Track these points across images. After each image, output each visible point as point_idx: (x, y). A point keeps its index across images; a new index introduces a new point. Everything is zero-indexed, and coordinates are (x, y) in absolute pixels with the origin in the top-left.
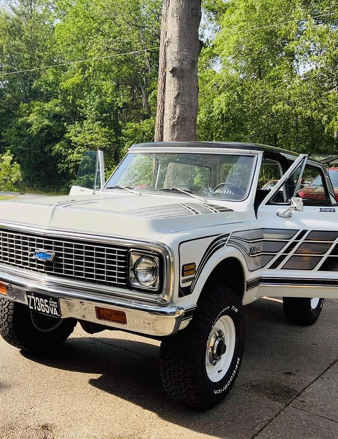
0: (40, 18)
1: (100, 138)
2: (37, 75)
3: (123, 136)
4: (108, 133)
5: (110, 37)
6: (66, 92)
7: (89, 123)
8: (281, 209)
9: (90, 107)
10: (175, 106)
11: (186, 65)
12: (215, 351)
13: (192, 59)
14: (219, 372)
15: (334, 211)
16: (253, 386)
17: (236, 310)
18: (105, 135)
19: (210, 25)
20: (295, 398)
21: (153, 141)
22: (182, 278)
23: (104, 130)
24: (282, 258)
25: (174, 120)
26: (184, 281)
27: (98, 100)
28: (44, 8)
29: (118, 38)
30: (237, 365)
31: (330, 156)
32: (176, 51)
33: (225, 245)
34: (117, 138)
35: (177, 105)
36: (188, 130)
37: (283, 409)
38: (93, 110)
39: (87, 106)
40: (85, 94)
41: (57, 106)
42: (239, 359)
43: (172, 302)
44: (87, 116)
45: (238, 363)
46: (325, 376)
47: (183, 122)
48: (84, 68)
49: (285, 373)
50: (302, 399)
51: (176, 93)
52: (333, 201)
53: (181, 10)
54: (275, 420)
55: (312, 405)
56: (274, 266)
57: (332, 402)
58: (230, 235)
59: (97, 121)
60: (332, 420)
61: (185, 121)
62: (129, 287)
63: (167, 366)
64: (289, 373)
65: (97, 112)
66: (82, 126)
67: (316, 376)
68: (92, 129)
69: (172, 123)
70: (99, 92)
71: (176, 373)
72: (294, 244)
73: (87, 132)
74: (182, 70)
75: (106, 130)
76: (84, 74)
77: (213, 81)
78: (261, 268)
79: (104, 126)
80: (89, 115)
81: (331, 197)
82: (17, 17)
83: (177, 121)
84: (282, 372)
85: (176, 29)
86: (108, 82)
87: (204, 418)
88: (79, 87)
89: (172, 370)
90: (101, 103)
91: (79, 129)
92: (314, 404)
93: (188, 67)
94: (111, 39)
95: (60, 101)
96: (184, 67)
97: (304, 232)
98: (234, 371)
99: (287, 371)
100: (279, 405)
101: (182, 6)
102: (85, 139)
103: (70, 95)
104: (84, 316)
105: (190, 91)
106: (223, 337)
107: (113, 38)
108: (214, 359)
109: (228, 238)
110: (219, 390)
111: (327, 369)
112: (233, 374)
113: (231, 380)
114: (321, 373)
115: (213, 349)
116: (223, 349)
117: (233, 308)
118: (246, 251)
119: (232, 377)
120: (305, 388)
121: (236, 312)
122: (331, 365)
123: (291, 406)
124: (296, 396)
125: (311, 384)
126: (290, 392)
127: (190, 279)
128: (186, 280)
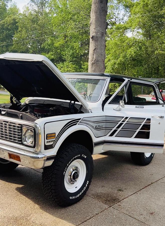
0: (46, 14)
1: (72, 70)
2: (44, 40)
3: (83, 69)
4: (75, 68)
5: (77, 22)
6: (57, 48)
7: (67, 63)
8: (115, 106)
9: (67, 55)
10: (93, 55)
11: (99, 35)
12: (72, 177)
13: (102, 31)
14: (76, 188)
15: (143, 108)
16: (98, 195)
17: (85, 157)
18: (74, 68)
19: (127, 14)
20: (116, 203)
21: (88, 72)
22: (46, 141)
23: (73, 66)
24: (115, 131)
25: (93, 61)
26: (47, 142)
27: (71, 52)
28: (50, 9)
29: (80, 22)
30: (86, 185)
31: (162, 79)
32: (94, 28)
33: (78, 124)
34: (80, 70)
35: (94, 54)
36: (100, 66)
37: (107, 209)
38: (69, 57)
39: (66, 55)
40: (65, 49)
41: (53, 55)
42: (88, 182)
43: (40, 152)
44: (66, 60)
45: (87, 183)
46: (139, 193)
47: (97, 62)
48: (66, 36)
49: (118, 190)
50: (120, 204)
51: (94, 48)
52: (161, 102)
53: (96, 8)
54: (99, 214)
55: (124, 207)
56: (111, 135)
57: (135, 207)
58: (81, 119)
59: (70, 62)
60: (130, 216)
61: (98, 62)
62: (22, 144)
63: (44, 184)
64: (120, 190)
65: (71, 58)
66: (63, 64)
67: (134, 192)
68: (68, 66)
69: (92, 63)
70: (72, 48)
71: (48, 187)
72: (121, 124)
73: (65, 67)
74: (97, 37)
75: (75, 66)
76: (65, 39)
77: (127, 41)
78: (105, 136)
79: (74, 65)
80: (67, 59)
81: (159, 100)
82: (36, 14)
83: (94, 62)
84: (117, 189)
85: (94, 17)
86: (77, 43)
87: (63, 211)
88: (63, 46)
89: (46, 186)
90: (73, 53)
91: (62, 66)
92: (125, 207)
93: (100, 36)
94: (77, 23)
95: (54, 53)
96: (98, 35)
97: (127, 118)
98: (85, 188)
99: (120, 189)
100: (106, 206)
101: (97, 6)
102: (65, 71)
103: (58, 49)
104: (5, 158)
105: (101, 47)
106: (78, 170)
107: (78, 22)
108: (72, 181)
109: (80, 121)
110: (74, 197)
111: (142, 189)
112: (84, 189)
113: (82, 192)
114: (138, 191)
115: (70, 176)
116: (76, 176)
117: (83, 156)
118: (93, 127)
119: (83, 190)
120: (125, 198)
121: (85, 158)
122: (146, 187)
123: (112, 207)
124: (118, 202)
125: (129, 196)
126: (115, 200)
127: (52, 141)
128: (49, 142)
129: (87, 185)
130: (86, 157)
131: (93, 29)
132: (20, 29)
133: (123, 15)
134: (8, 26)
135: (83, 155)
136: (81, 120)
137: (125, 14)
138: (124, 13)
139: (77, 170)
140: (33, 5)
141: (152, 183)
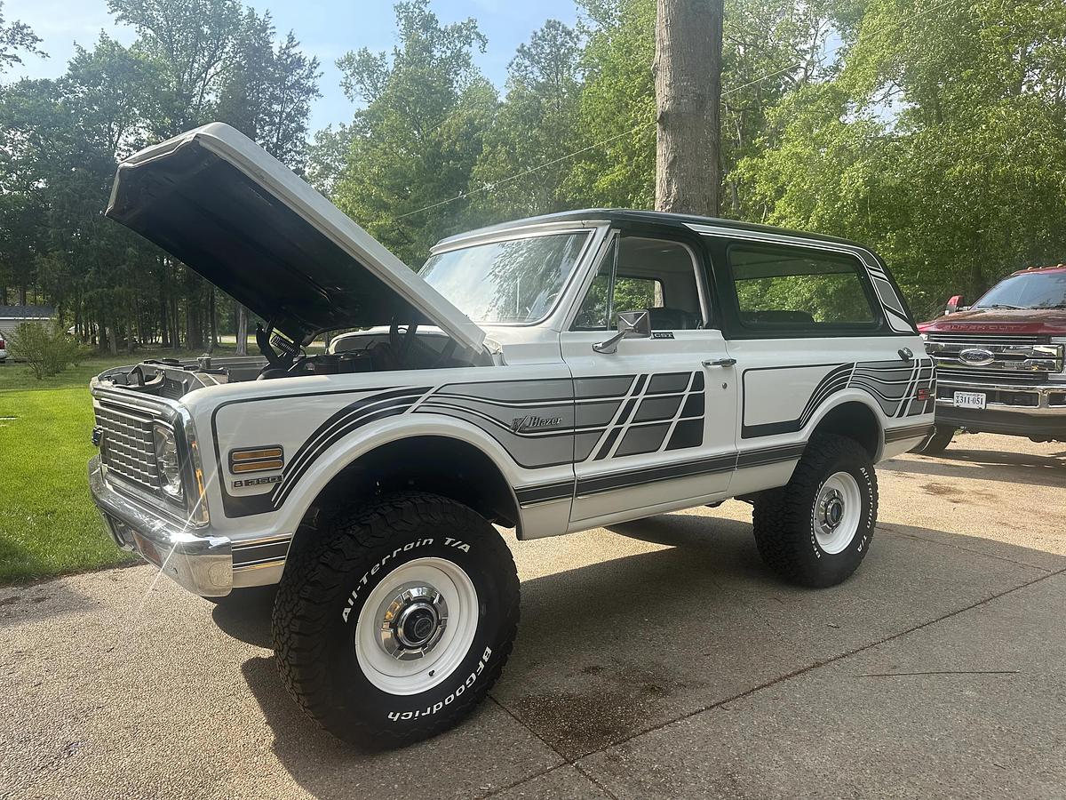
10: (669, 182)
11: (687, 106)
12: (401, 631)
14: (431, 674)
17: (465, 548)
20: (604, 749)
22: (229, 478)
26: (238, 484)
30: (481, 663)
32: (668, 82)
33: (410, 409)
35: (673, 180)
37: (549, 771)
42: (488, 650)
45: (485, 659)
46: (732, 705)
49: (645, 689)
50: (617, 752)
51: (671, 158)
55: (628, 769)
56: (601, 456)
58: (432, 391)
62: (162, 494)
64: (655, 690)
67: (713, 702)
74: (679, 115)
84: (642, 684)
92: (634, 768)
93: (691, 108)
96: (682, 108)
97: (644, 377)
98: (473, 676)
99: (656, 683)
100: (552, 759)
106: (436, 601)
108: (403, 647)
109: (425, 396)
110: (411, 714)
111: (759, 688)
112: (468, 682)
113: (458, 694)
114: (735, 695)
115: (394, 626)
116: (419, 628)
117: (452, 542)
118: (498, 423)
119: (463, 687)
120: (656, 727)
121: (466, 550)
122: (781, 679)
123: (577, 767)
124: (615, 744)
125: (682, 717)
126: (606, 733)
127: (266, 481)
128: (247, 483)
129: (482, 665)
130: (468, 547)
131: (663, 87)
132: (486, 149)
133: (841, 51)
134: (454, 143)
135: (450, 540)
136: (429, 393)
137: (847, 47)
138: (842, 44)
139: (430, 602)
140: (526, 67)
141: (818, 665)
